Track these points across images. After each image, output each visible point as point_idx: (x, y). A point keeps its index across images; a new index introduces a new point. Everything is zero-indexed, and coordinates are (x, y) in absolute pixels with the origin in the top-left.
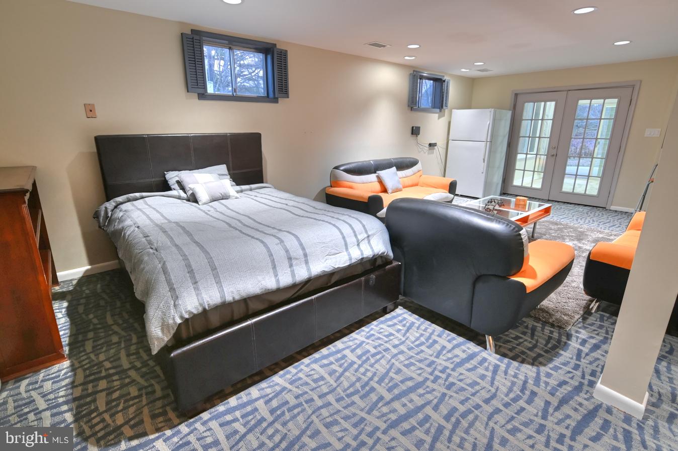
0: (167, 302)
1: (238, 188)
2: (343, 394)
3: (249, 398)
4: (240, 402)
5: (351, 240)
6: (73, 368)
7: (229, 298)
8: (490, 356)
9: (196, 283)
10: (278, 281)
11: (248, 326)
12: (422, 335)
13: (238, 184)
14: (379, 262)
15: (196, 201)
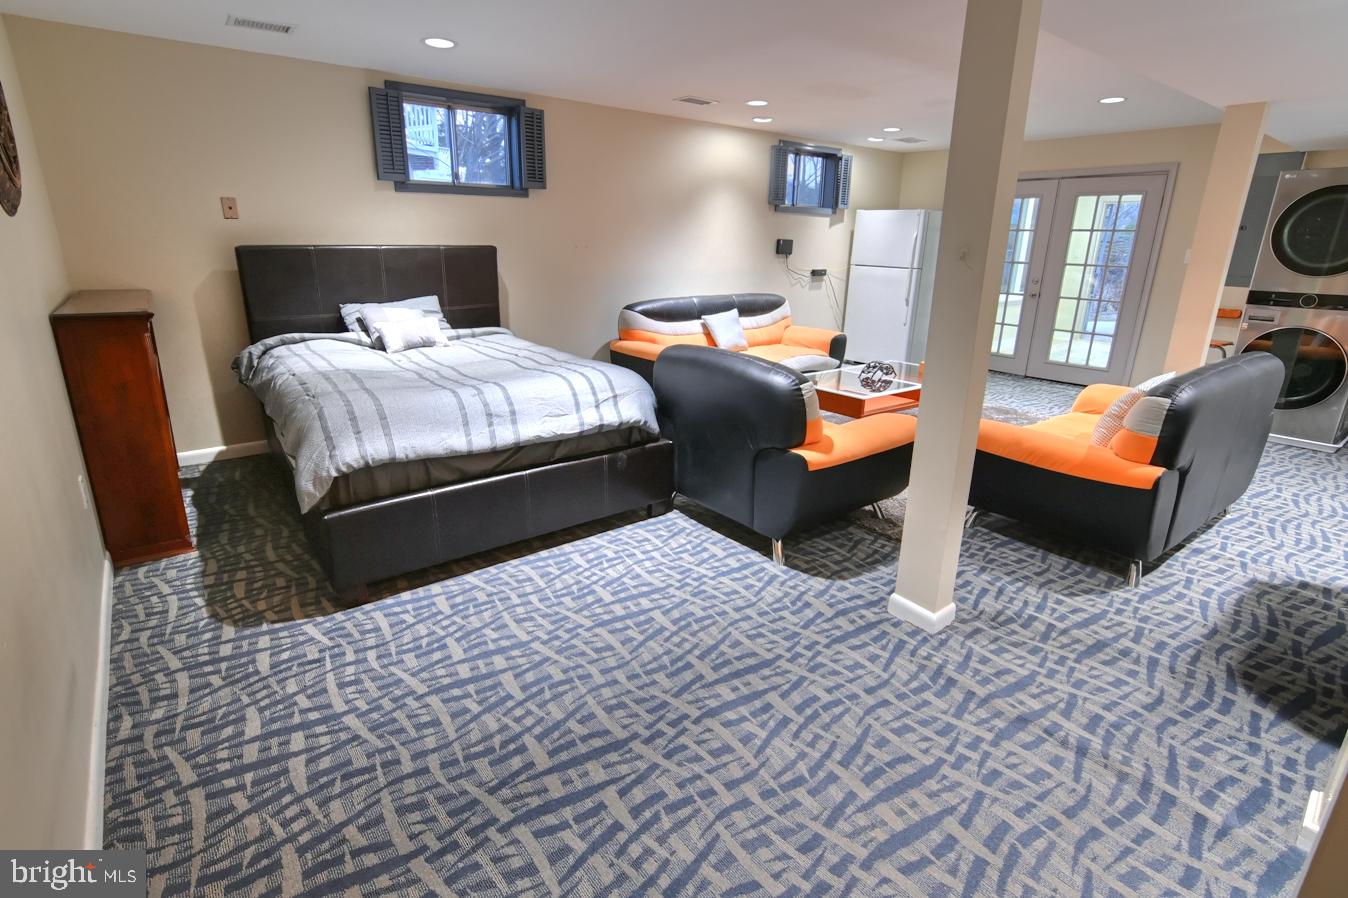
0: (321, 453)
1: (453, 332)
2: (550, 595)
3: (427, 593)
4: (415, 596)
5: (586, 398)
6: (203, 558)
7: (400, 455)
8: (775, 567)
9: (359, 432)
10: (469, 442)
11: (428, 497)
12: (690, 542)
13: (454, 326)
14: (636, 437)
15: (383, 348)
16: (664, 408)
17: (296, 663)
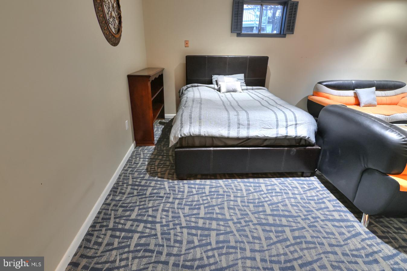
5: (282, 123)
6: (155, 149)
7: (202, 134)
9: (191, 123)
10: (229, 133)
11: (210, 150)
15: (220, 91)
16: (320, 133)
17: (156, 195)
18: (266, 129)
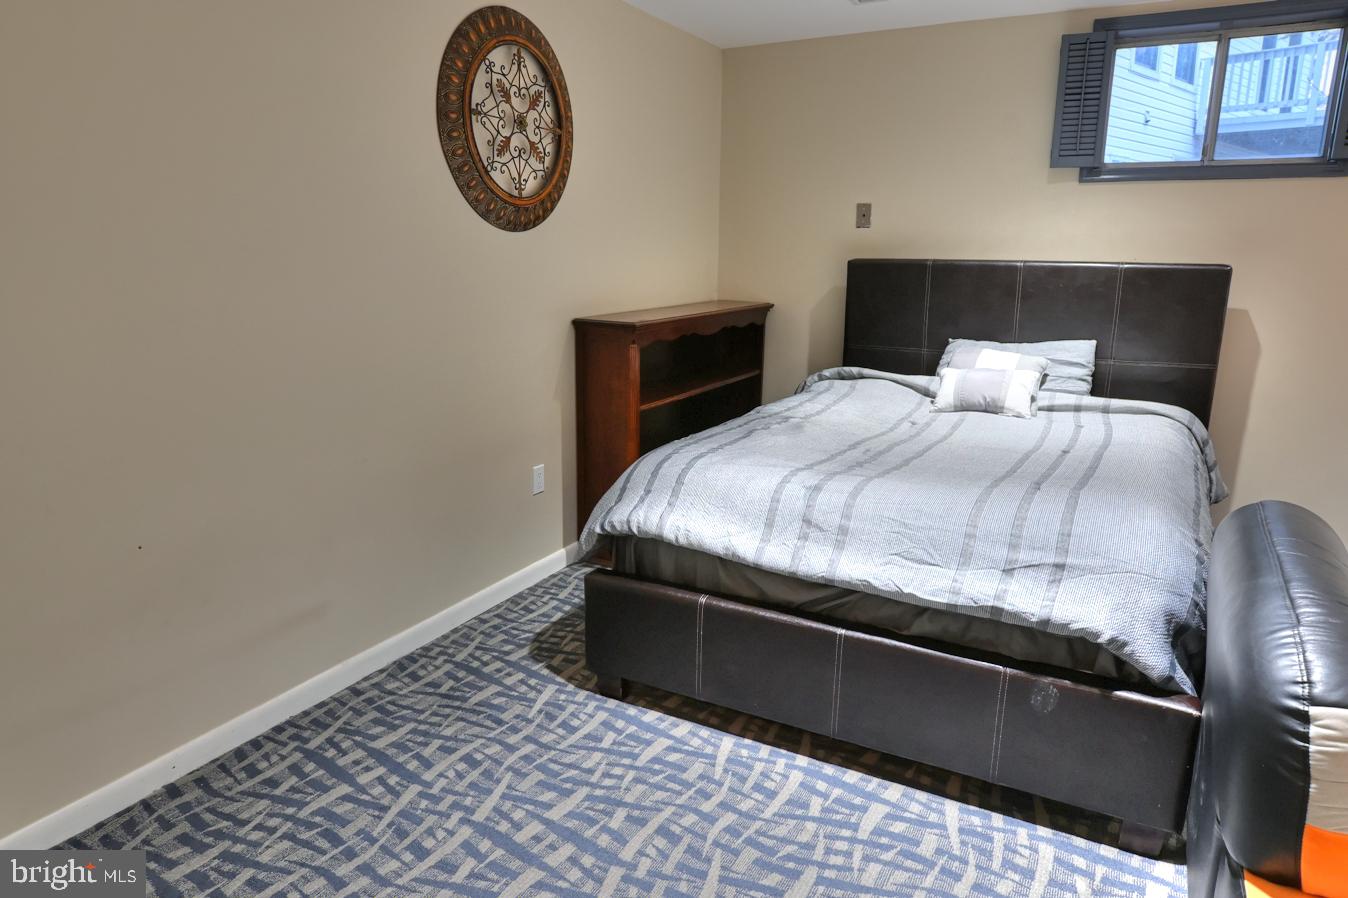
2: (748, 833)
3: (667, 728)
4: (655, 723)
5: (992, 550)
11: (691, 602)
13: (1094, 393)
18: (912, 560)
